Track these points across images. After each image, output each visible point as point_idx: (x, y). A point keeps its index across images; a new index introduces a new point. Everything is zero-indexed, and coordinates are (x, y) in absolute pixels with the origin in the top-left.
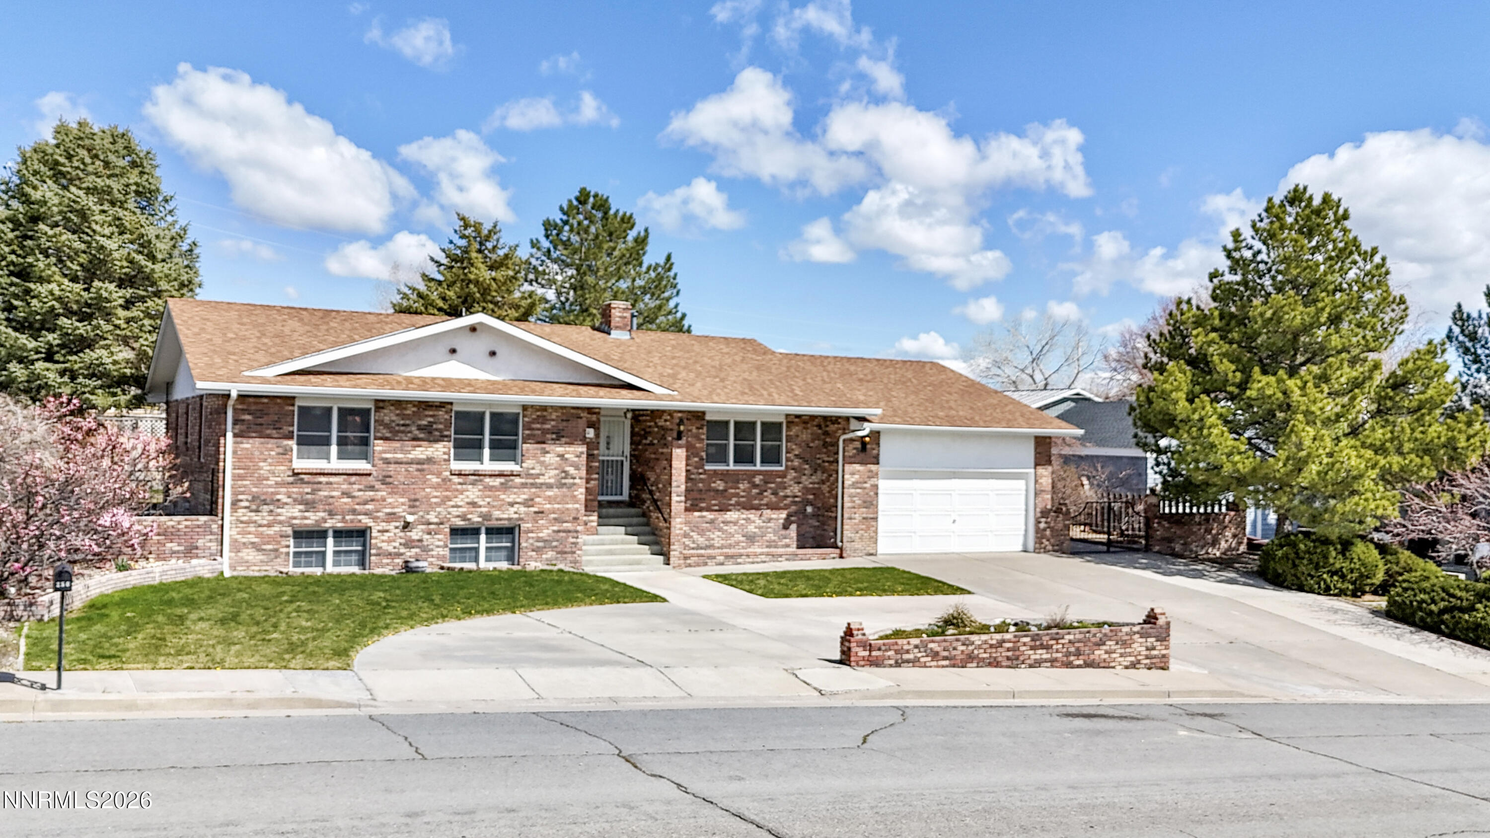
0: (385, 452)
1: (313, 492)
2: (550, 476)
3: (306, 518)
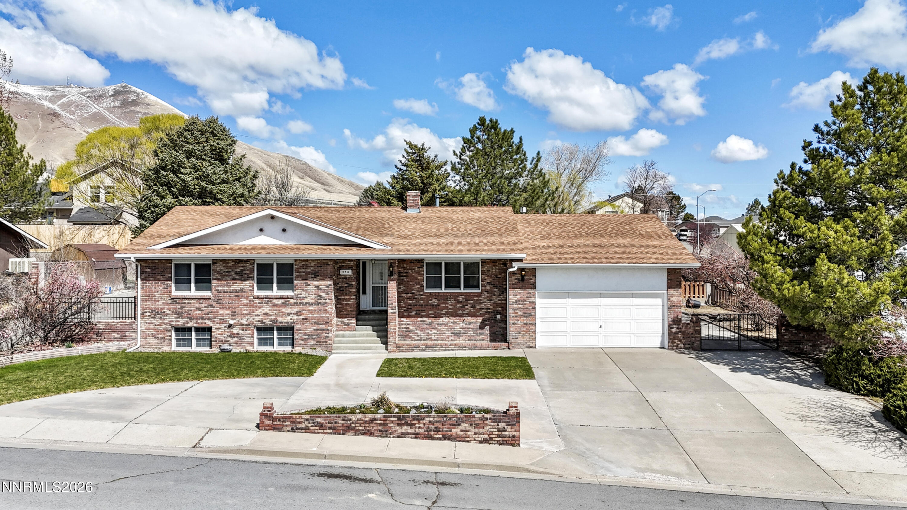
0: (218, 286)
1: (182, 308)
2: (310, 299)
3: (178, 321)
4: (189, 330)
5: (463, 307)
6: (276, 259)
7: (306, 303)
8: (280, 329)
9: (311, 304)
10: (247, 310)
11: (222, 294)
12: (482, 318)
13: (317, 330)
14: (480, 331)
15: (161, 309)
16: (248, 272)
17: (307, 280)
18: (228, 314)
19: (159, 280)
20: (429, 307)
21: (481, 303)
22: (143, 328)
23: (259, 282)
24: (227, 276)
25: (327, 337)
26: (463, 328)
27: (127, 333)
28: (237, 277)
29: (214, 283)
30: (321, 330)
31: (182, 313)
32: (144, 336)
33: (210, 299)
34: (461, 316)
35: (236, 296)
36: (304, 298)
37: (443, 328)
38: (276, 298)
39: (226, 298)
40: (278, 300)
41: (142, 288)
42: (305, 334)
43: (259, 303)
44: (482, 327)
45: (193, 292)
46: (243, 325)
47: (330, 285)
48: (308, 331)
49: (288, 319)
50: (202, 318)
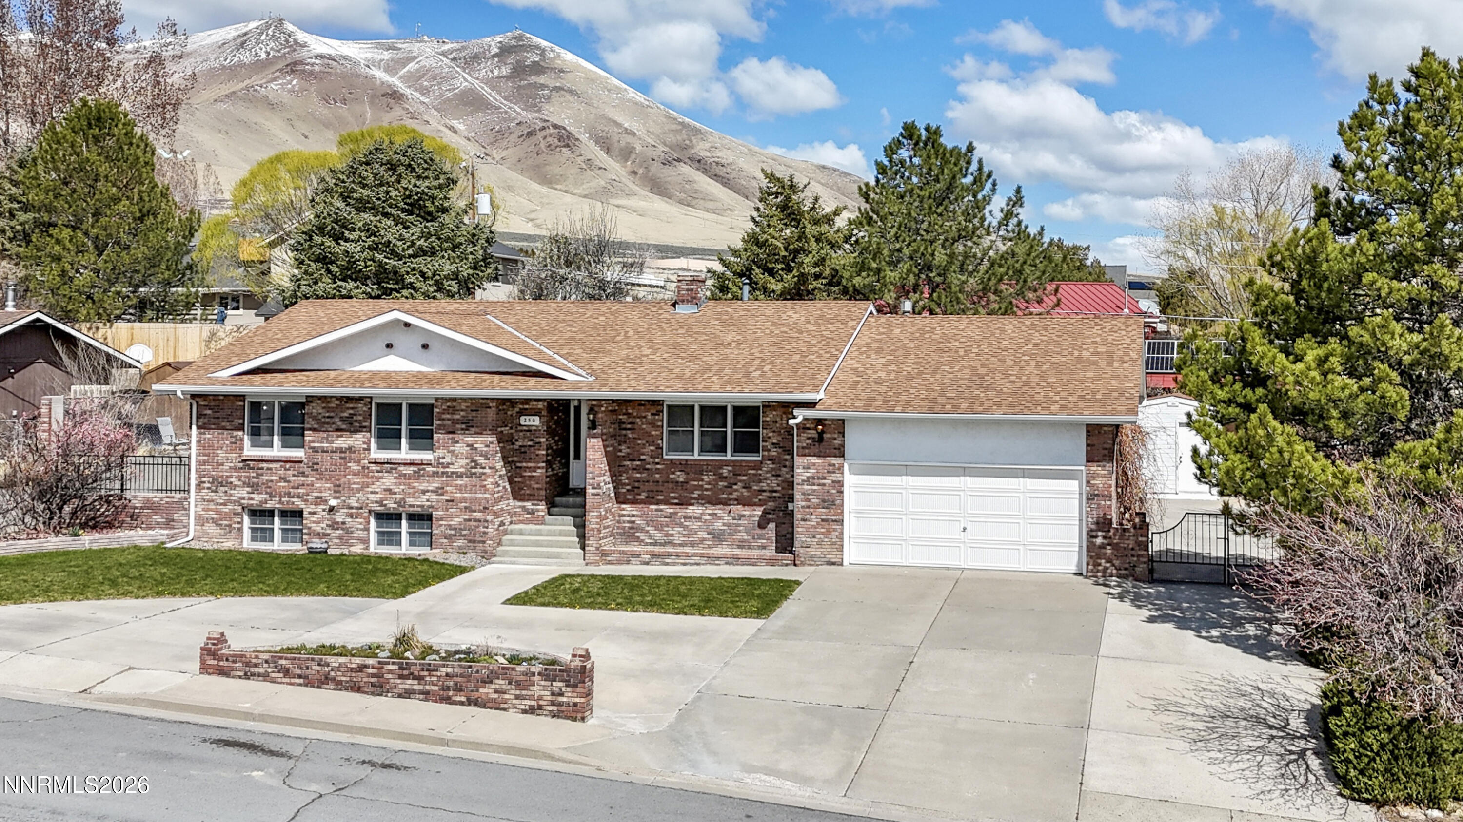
0: (313, 441)
1: (258, 476)
2: (459, 466)
3: (252, 499)
4: (271, 513)
5: (730, 486)
6: (406, 397)
7: (452, 473)
8: (412, 517)
9: (460, 476)
10: (358, 483)
11: (319, 456)
12: (762, 509)
13: (470, 520)
14: (759, 531)
15: (227, 477)
16: (360, 418)
17: (453, 433)
18: (329, 489)
19: (224, 428)
20: (671, 485)
21: (760, 481)
22: (199, 509)
23: (381, 435)
24: (328, 423)
25: (485, 533)
26: (729, 525)
27: (176, 517)
28: (344, 427)
29: (309, 436)
30: (475, 520)
31: (257, 485)
32: (201, 521)
33: (301, 462)
34: (725, 503)
35: (341, 458)
36: (448, 465)
37: (695, 525)
38: (405, 464)
39: (326, 462)
40: (407, 467)
41: (199, 442)
42: (450, 527)
43: (378, 471)
44: (762, 525)
45: (277, 450)
46: (352, 508)
47: (492, 443)
48: (455, 522)
49: (423, 500)
50: (289, 495)
